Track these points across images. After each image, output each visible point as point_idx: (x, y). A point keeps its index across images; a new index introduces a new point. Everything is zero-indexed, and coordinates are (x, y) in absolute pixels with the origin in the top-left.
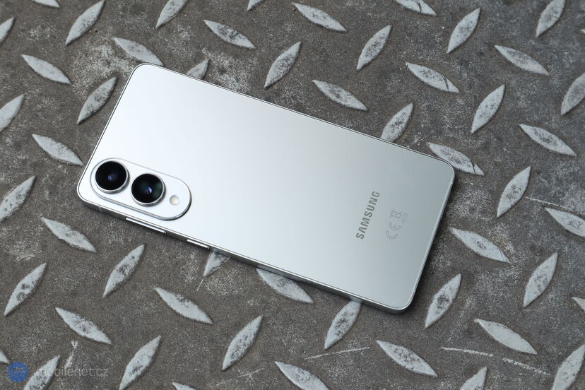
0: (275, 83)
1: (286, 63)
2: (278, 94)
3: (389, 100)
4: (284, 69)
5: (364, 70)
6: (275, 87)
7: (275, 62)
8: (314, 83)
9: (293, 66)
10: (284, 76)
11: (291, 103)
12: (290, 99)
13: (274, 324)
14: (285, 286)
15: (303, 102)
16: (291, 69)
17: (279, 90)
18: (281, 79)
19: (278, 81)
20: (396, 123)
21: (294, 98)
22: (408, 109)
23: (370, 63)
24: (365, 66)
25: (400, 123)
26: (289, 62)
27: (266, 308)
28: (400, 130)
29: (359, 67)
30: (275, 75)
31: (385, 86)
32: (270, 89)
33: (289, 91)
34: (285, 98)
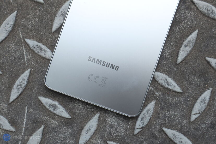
0: (195, 6)
1: (210, 12)
2: (188, 8)
3: (185, 78)
4: (206, 11)
5: (206, 62)
6: (193, 7)
7: (211, 5)
8: (196, 30)
9: (208, 17)
10: (200, 11)
11: (181, 17)
12: (184, 16)
13: (40, 10)
14: (61, 16)
15: (183, 24)
16: (206, 16)
17: (191, 8)
18: (199, 10)
19: (197, 8)
20: (168, 82)
21: (185, 19)
22: (178, 89)
23: (211, 66)
24: (208, 62)
25: (168, 84)
26: (211, 14)
27: (49, 5)
28: (164, 84)
29: (208, 59)
30: (201, 6)
31: (194, 75)
32: (191, 4)
33: (190, 15)
34: (185, 13)
